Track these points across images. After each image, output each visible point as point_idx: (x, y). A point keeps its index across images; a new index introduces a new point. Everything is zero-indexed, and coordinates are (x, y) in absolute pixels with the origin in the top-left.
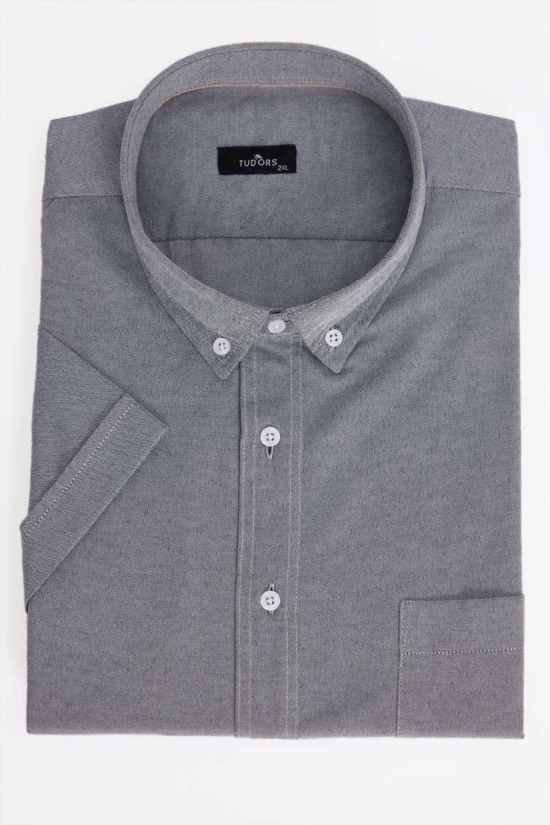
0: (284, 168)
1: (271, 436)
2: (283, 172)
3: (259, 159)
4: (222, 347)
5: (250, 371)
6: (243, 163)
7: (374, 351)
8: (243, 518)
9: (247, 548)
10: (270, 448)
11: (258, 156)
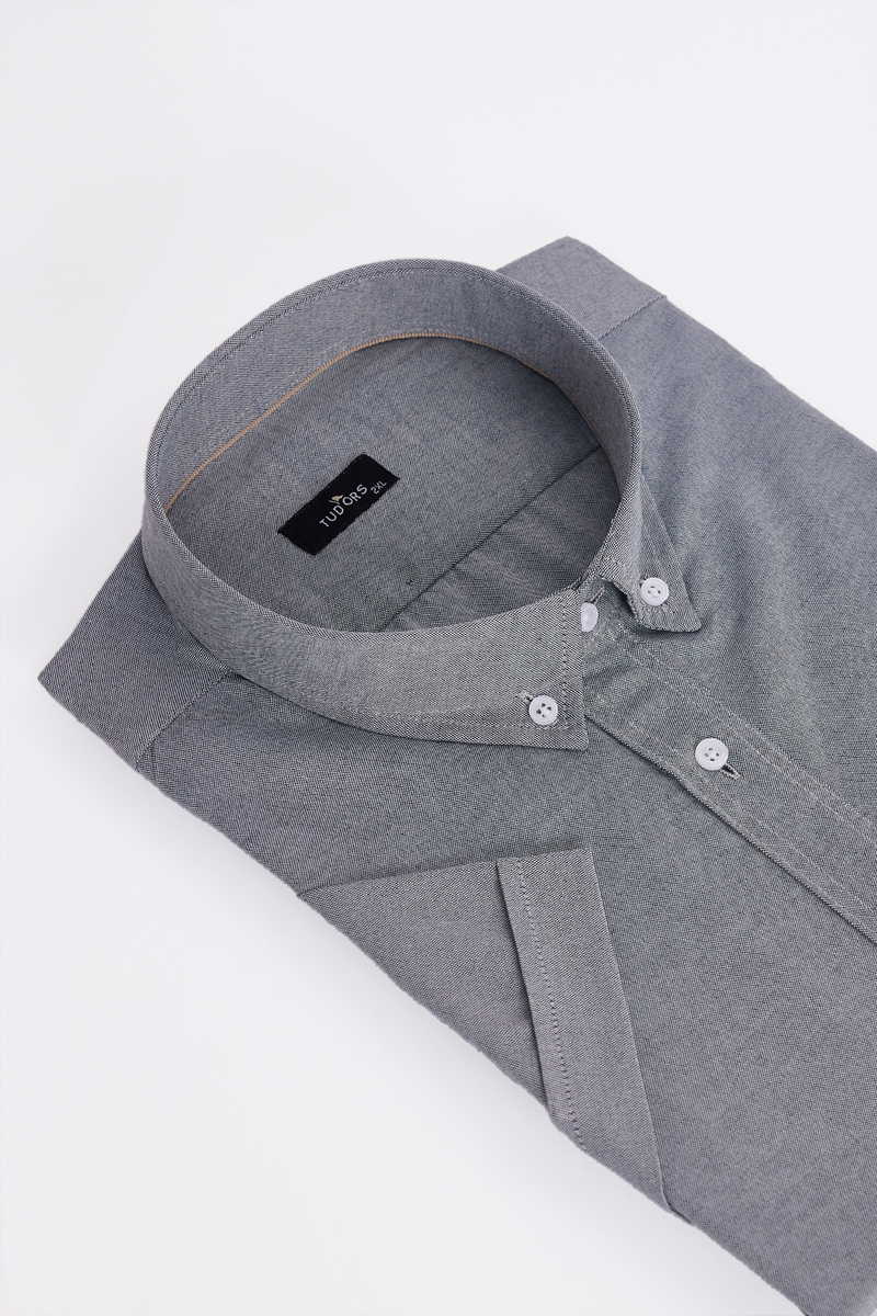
0: (380, 485)
1: (711, 754)
2: (382, 492)
3: (341, 500)
4: (545, 711)
5: (604, 711)
6: (326, 521)
7: (711, 571)
8: (787, 864)
9: (832, 888)
10: (725, 768)
11: (337, 498)
